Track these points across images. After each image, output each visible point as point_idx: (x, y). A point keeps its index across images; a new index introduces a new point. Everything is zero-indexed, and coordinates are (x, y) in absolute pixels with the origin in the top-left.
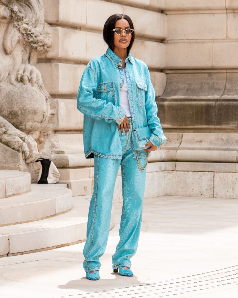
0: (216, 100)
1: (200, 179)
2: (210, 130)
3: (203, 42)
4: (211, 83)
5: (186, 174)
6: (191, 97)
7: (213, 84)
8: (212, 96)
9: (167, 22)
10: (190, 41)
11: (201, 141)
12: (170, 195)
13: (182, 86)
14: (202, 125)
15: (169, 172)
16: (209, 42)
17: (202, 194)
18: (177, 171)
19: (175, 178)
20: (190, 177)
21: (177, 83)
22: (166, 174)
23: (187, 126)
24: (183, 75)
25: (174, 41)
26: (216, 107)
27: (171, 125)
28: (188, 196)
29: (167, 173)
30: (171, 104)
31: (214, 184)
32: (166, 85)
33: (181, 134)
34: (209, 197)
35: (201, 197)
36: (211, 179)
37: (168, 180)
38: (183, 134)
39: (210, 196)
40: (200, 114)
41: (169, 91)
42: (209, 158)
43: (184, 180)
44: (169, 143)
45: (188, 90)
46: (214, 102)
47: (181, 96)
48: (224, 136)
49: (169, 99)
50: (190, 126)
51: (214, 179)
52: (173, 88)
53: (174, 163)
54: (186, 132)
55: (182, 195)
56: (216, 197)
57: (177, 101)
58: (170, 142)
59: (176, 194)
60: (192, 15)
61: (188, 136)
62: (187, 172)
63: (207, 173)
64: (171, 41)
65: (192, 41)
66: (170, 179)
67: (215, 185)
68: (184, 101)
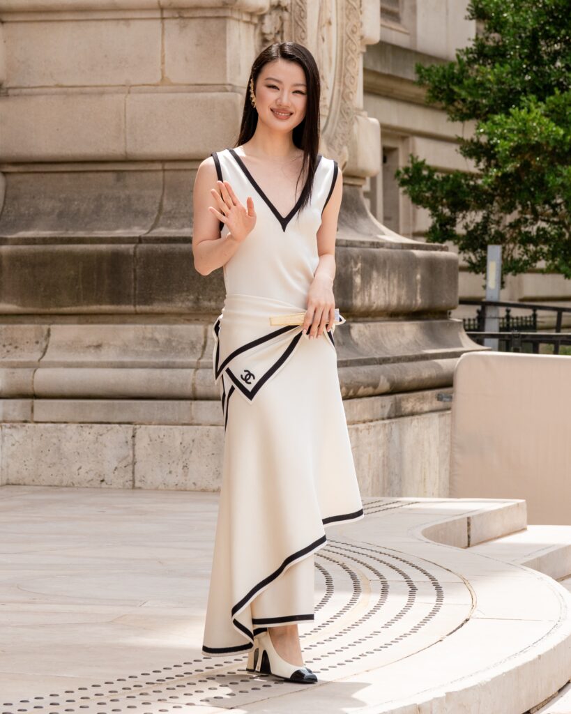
0: (137, 241)
1: (97, 441)
2: (122, 318)
3: (102, 94)
4: (123, 196)
5: (60, 430)
6: (71, 234)
7: (129, 198)
8: (127, 231)
9: (5, 42)
10: (67, 92)
11: (99, 346)
12: (19, 485)
13: (47, 205)
14: (101, 304)
15: (15, 425)
16: (117, 92)
17: (102, 481)
18: (37, 422)
19: (32, 440)
20: (71, 438)
21: (34, 197)
22: (7, 431)
23: (61, 306)
24: (49, 176)
25: (24, 91)
26: (138, 257)
27: (19, 305)
28: (66, 486)
29: (10, 428)
30: (17, 253)
31: (134, 455)
32: (4, 203)
33: (45, 327)
34: (120, 487)
35: (101, 488)
36: (127, 442)
37: (13, 445)
38: (52, 327)
39: (124, 485)
40: (95, 276)
41: (13, 218)
42: (120, 389)
43: (54, 444)
44: (13, 350)
45: (63, 217)
46: (133, 246)
47: (45, 230)
48: (159, 331)
49: (11, 239)
50: (68, 306)
51: (134, 441)
52: (23, 210)
53: (29, 401)
54: (57, 323)
55: (49, 484)
56: (140, 488)
57: (35, 244)
58: (16, 347)
59: (33, 481)
60: (71, 25)
61: (64, 332)
62: (63, 425)
63: (117, 425)
64: (17, 91)
65: (70, 89)
66: (17, 444)
67: (136, 457)
68: (51, 243)
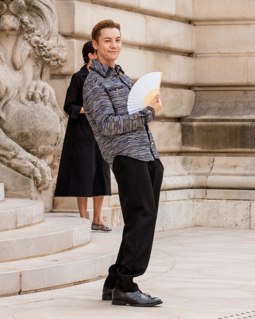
0: (252, 121)
1: (234, 208)
2: (246, 154)
3: (238, 56)
4: (246, 101)
5: (218, 202)
6: (224, 117)
7: (249, 102)
8: (248, 116)
9: (196, 34)
10: (222, 55)
11: (235, 166)
12: (200, 226)
13: (213, 105)
14: (236, 148)
15: (199, 200)
16: (244, 56)
17: (236, 225)
18: (208, 199)
19: (206, 207)
20: (223, 206)
21: (208, 101)
22: (195, 203)
23: (219, 149)
24: (214, 92)
25: (204, 55)
26: (253, 128)
27: (201, 148)
28: (221, 227)
29: (196, 201)
30: (200, 125)
31: (250, 214)
32: (195, 104)
33: (212, 158)
34: (244, 228)
35: (236, 228)
36: (247, 208)
37: (198, 209)
38: (215, 158)
39: (246, 227)
40: (234, 136)
41: (199, 110)
42: (244, 185)
43: (216, 209)
44: (199, 167)
45: (220, 110)
46: (251, 123)
47: (212, 116)
49: (198, 119)
50: (222, 149)
51: (250, 208)
52: (203, 107)
53: (205, 190)
54: (217, 156)
55: (213, 226)
56: (253, 228)
57: (208, 122)
58: (200, 166)
59: (206, 225)
60: (226, 26)
61: (220, 160)
62: (220, 201)
63: (243, 201)
64: (201, 55)
65: (224, 54)
66: (200, 209)
67: (251, 215)
68: (215, 122)
